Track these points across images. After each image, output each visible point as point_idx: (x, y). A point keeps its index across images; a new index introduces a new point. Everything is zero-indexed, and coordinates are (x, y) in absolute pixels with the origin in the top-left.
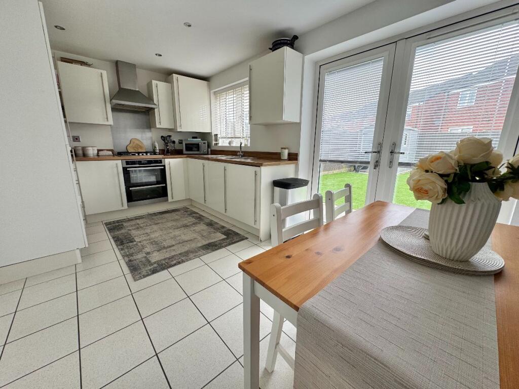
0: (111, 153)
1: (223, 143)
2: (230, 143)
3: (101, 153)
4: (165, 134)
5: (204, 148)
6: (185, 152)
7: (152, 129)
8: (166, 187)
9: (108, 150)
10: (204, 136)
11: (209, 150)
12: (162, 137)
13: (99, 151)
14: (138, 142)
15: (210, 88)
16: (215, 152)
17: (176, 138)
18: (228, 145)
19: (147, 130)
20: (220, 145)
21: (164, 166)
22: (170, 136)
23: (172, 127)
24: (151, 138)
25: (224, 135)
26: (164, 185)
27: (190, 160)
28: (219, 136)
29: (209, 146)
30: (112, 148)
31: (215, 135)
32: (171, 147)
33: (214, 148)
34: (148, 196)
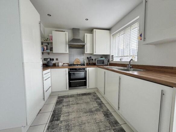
0: (67, 65)
1: (116, 60)
2: (120, 60)
3: (64, 65)
4: (89, 56)
5: (106, 62)
6: (97, 64)
7: (84, 54)
8: (86, 81)
9: (67, 64)
10: (106, 56)
11: (109, 63)
12: (87, 57)
13: (63, 64)
14: (78, 60)
15: (110, 33)
16: (112, 65)
17: (93, 58)
18: (120, 61)
19: (82, 55)
20: (114, 61)
21: (86, 71)
22: (91, 57)
23: (92, 53)
24: (83, 58)
25: (117, 55)
26: (85, 80)
27: (98, 68)
28: (114, 56)
29: (108, 61)
30: (68, 63)
31: (112, 56)
32: (91, 62)
33: (111, 62)
34: (78, 85)
